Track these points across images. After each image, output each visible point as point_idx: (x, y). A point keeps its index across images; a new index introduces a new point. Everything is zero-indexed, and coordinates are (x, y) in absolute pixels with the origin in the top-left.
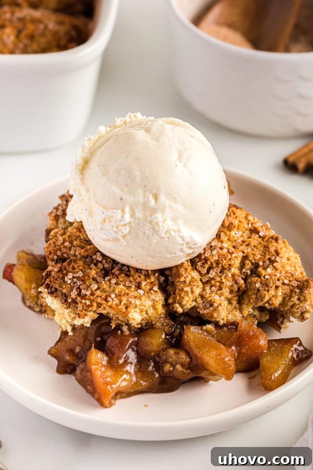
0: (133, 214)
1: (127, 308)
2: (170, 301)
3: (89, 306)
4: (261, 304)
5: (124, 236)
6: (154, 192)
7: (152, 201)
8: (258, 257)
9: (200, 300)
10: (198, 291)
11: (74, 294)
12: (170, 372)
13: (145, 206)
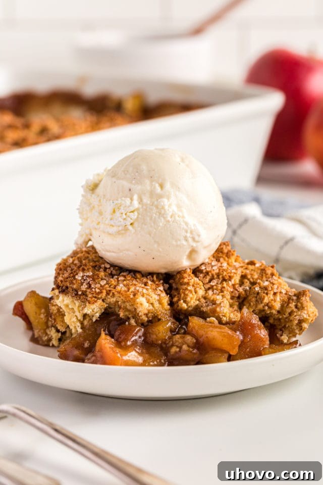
0: (141, 200)
1: (134, 295)
2: (175, 299)
3: (99, 293)
4: (260, 306)
5: (131, 224)
6: (160, 181)
7: (158, 190)
8: (256, 276)
9: (203, 301)
10: (201, 292)
11: (84, 287)
12: (176, 352)
13: (152, 194)
